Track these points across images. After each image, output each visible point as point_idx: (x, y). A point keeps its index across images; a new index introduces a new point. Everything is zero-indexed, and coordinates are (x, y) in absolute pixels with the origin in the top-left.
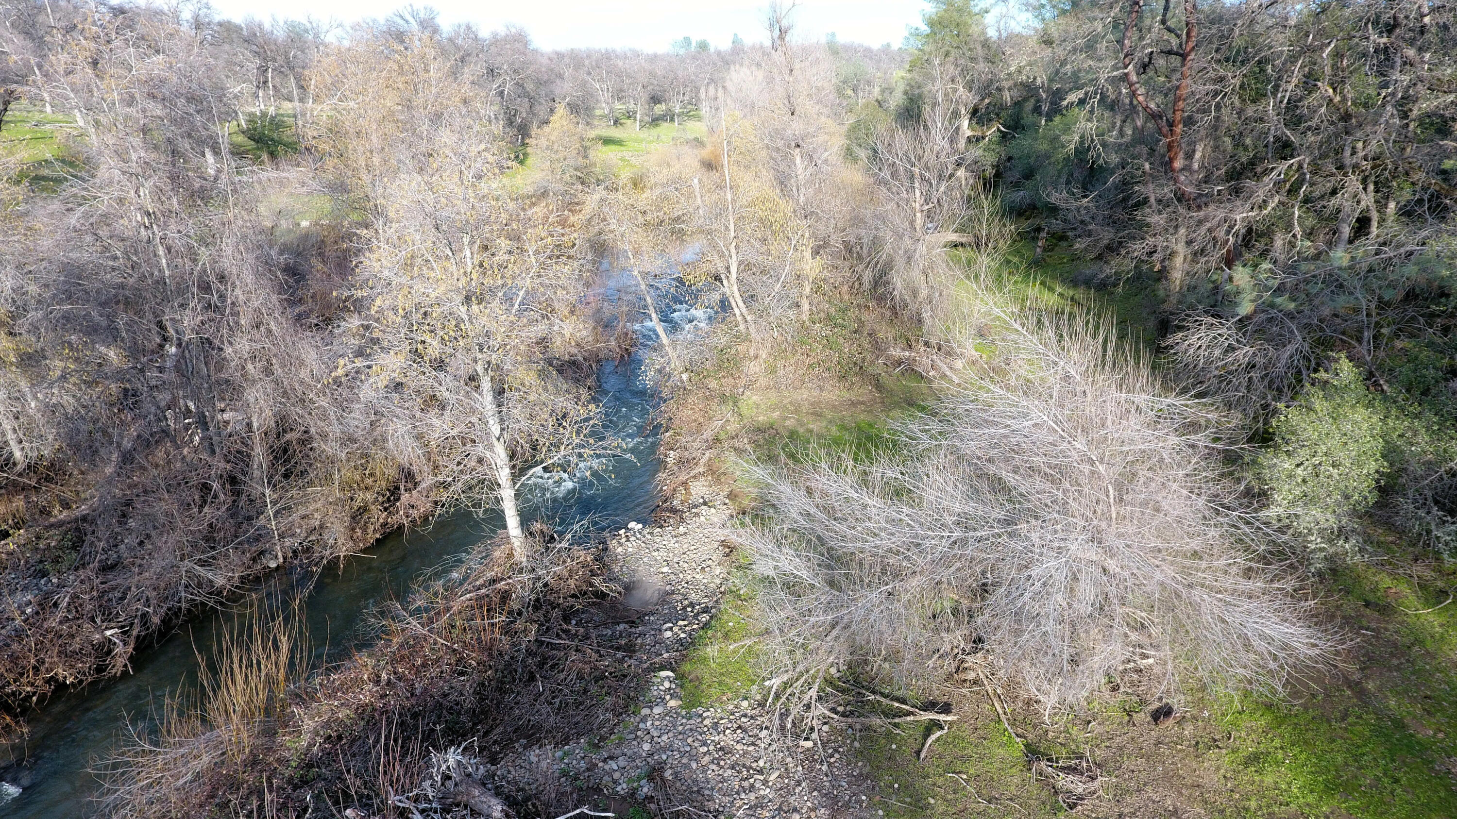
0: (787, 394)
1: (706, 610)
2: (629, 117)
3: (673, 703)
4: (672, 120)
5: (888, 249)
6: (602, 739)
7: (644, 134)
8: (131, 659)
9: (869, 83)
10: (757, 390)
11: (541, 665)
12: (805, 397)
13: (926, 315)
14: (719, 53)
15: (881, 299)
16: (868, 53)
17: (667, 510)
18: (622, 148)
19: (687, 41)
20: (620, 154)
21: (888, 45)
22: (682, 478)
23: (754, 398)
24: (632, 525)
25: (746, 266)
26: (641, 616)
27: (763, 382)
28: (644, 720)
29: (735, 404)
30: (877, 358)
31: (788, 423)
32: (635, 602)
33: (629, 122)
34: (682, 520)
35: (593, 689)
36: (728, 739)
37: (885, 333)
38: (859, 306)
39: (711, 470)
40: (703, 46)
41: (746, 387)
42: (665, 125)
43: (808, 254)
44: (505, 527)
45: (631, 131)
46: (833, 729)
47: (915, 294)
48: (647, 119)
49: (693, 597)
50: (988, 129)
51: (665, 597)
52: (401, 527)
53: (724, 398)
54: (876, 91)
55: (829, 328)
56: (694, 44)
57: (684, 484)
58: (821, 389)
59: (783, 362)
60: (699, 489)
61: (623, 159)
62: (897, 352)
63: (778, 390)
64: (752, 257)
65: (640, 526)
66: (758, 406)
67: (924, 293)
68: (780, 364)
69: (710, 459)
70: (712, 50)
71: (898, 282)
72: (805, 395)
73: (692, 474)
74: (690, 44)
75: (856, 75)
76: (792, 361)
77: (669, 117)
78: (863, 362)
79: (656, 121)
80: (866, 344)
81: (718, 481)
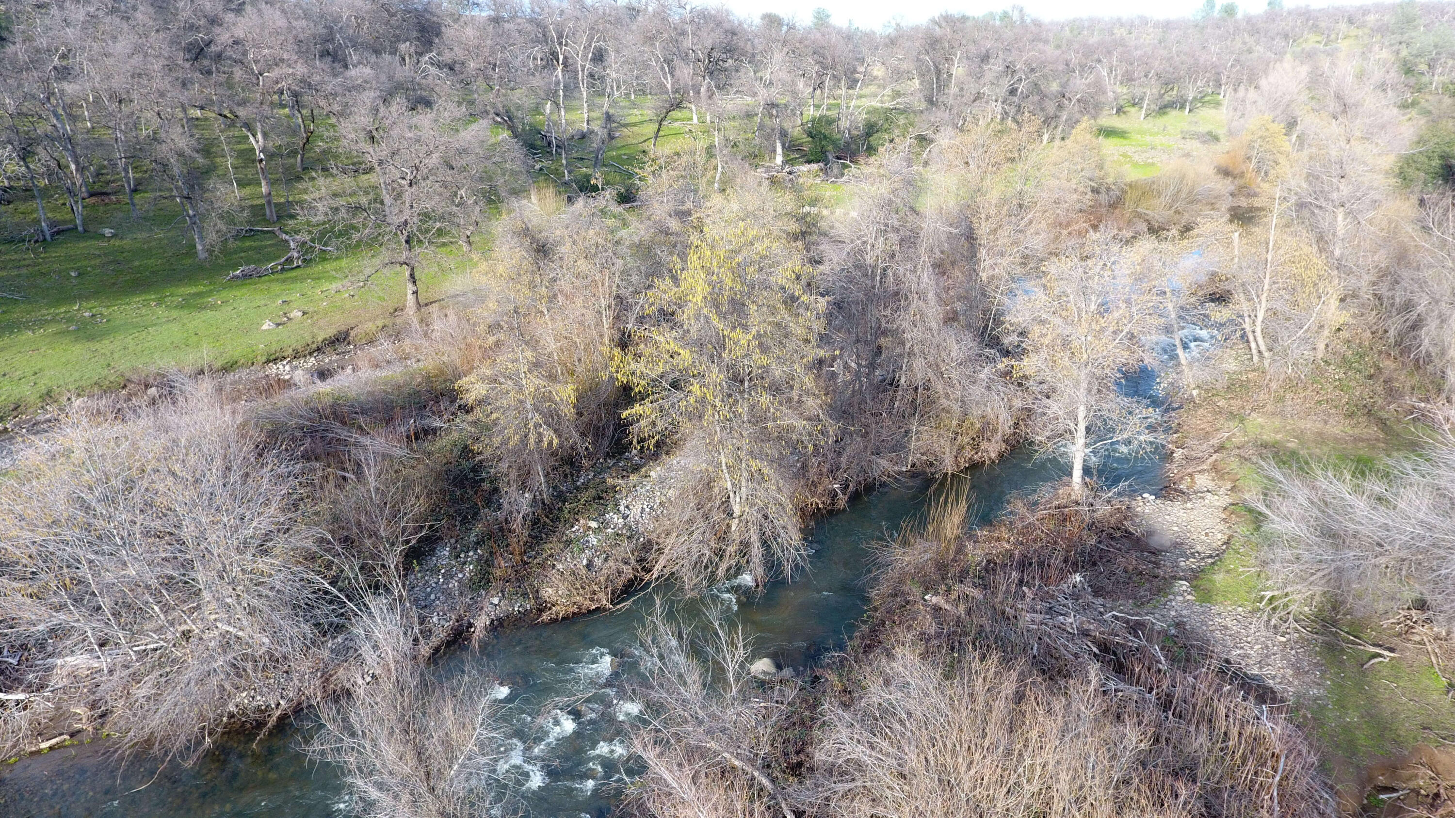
0: (1290, 421)
1: (1211, 556)
2: (1134, 105)
3: (1189, 597)
4: (1183, 107)
5: (1421, 309)
6: (1142, 604)
7: (1149, 124)
8: (847, 502)
10: (1264, 413)
11: (1101, 557)
12: (1308, 426)
14: (1249, 20)
15: (1405, 351)
17: (1176, 490)
18: (1124, 142)
20: (1122, 149)
22: (1190, 471)
23: (1260, 420)
24: (1146, 495)
25: (1273, 313)
26: (1160, 551)
27: (1270, 407)
28: (1170, 601)
29: (1242, 421)
30: (1389, 404)
31: (1289, 445)
32: (1155, 542)
33: (1133, 110)
34: (1190, 500)
35: (1136, 578)
36: (1229, 623)
38: (1380, 352)
39: (1214, 468)
40: (1230, 10)
41: (1253, 410)
42: (1173, 113)
43: (1334, 303)
44: (1070, 475)
45: (1134, 120)
46: (1301, 638)
47: (1443, 353)
48: (1153, 106)
49: (1199, 548)
51: (1177, 545)
52: (983, 463)
53: (1232, 416)
55: (1343, 370)
56: (1218, 7)
57: (1191, 475)
58: (1326, 423)
59: (1292, 395)
60: (1203, 481)
61: (1124, 155)
62: (1410, 401)
63: (1284, 418)
64: (1278, 305)
65: (1153, 497)
66: (1262, 427)
68: (1289, 396)
69: (1216, 461)
70: (1240, 15)
71: (1426, 338)
72: (1310, 425)
73: (1199, 469)
74: (1213, 7)
75: (1436, 46)
76: (1301, 396)
77: (1180, 104)
78: (1373, 406)
79: (1163, 109)
80: (1379, 389)
81: (1221, 477)
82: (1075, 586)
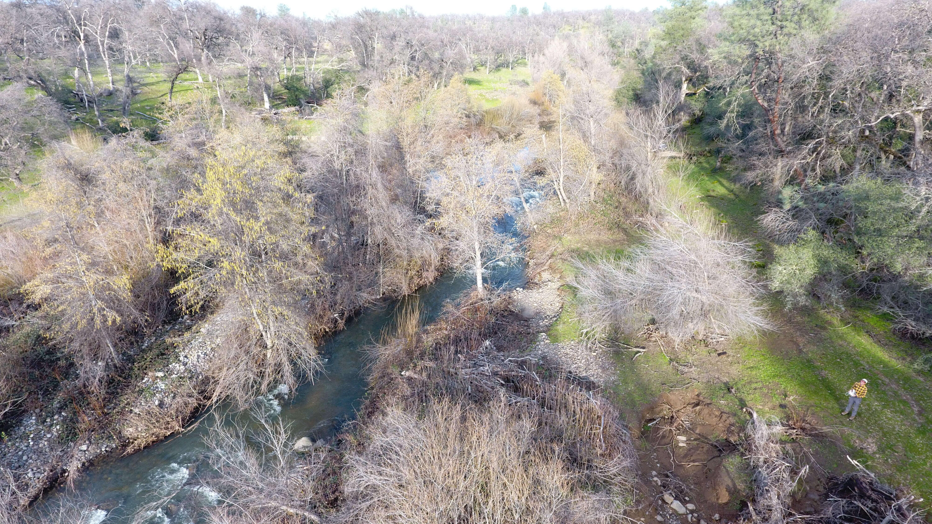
0: (583, 236)
1: (555, 317)
2: (482, 65)
3: (547, 341)
4: (508, 67)
5: (634, 169)
6: (524, 350)
7: (492, 77)
8: (345, 325)
9: (632, 38)
10: (570, 233)
11: (499, 329)
13: (651, 201)
14: (535, 17)
15: (630, 192)
16: (632, 16)
17: (533, 283)
18: (480, 87)
19: (514, 7)
20: (479, 91)
21: (647, 9)
22: (538, 271)
23: (569, 237)
24: (518, 289)
25: (567, 178)
26: (529, 319)
27: (573, 230)
28: (538, 345)
29: (560, 240)
30: (626, 220)
31: (584, 249)
32: (526, 314)
33: (482, 68)
34: (541, 287)
35: (519, 337)
36: (568, 351)
37: (631, 207)
38: (619, 194)
39: (550, 267)
40: (524, 11)
41: (565, 232)
42: (504, 70)
43: (595, 169)
44: (476, 283)
45: (483, 74)
46: (603, 351)
47: (646, 191)
48: (493, 66)
49: (548, 313)
50: (698, 89)
51: (537, 314)
52: (426, 285)
53: (555, 237)
54: (637, 42)
55: (604, 205)
56: (518, 10)
57: (539, 273)
58: (600, 234)
59: (582, 221)
60: (546, 276)
61: (481, 95)
62: (635, 218)
63: (580, 235)
64: (569, 173)
65: (522, 289)
66: (571, 241)
67: (650, 190)
69: (551, 263)
70: (530, 15)
71: (638, 184)
72: (593, 237)
73: (543, 269)
74: (516, 9)
75: (624, 32)
76: (586, 221)
77: (505, 65)
78: (619, 223)
79: (498, 67)
80: (621, 213)
81: (554, 272)
82: (486, 348)
